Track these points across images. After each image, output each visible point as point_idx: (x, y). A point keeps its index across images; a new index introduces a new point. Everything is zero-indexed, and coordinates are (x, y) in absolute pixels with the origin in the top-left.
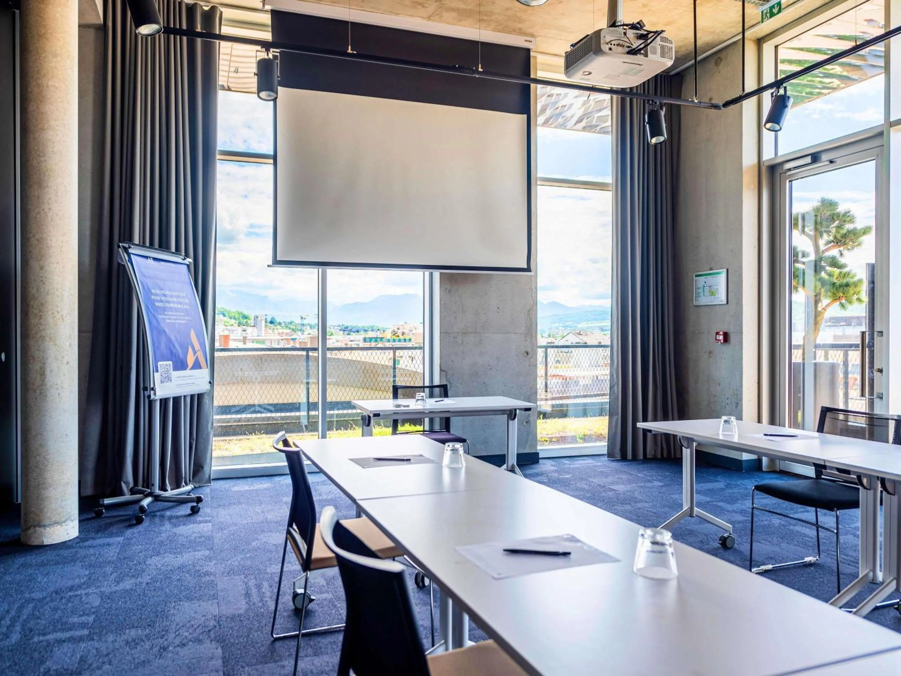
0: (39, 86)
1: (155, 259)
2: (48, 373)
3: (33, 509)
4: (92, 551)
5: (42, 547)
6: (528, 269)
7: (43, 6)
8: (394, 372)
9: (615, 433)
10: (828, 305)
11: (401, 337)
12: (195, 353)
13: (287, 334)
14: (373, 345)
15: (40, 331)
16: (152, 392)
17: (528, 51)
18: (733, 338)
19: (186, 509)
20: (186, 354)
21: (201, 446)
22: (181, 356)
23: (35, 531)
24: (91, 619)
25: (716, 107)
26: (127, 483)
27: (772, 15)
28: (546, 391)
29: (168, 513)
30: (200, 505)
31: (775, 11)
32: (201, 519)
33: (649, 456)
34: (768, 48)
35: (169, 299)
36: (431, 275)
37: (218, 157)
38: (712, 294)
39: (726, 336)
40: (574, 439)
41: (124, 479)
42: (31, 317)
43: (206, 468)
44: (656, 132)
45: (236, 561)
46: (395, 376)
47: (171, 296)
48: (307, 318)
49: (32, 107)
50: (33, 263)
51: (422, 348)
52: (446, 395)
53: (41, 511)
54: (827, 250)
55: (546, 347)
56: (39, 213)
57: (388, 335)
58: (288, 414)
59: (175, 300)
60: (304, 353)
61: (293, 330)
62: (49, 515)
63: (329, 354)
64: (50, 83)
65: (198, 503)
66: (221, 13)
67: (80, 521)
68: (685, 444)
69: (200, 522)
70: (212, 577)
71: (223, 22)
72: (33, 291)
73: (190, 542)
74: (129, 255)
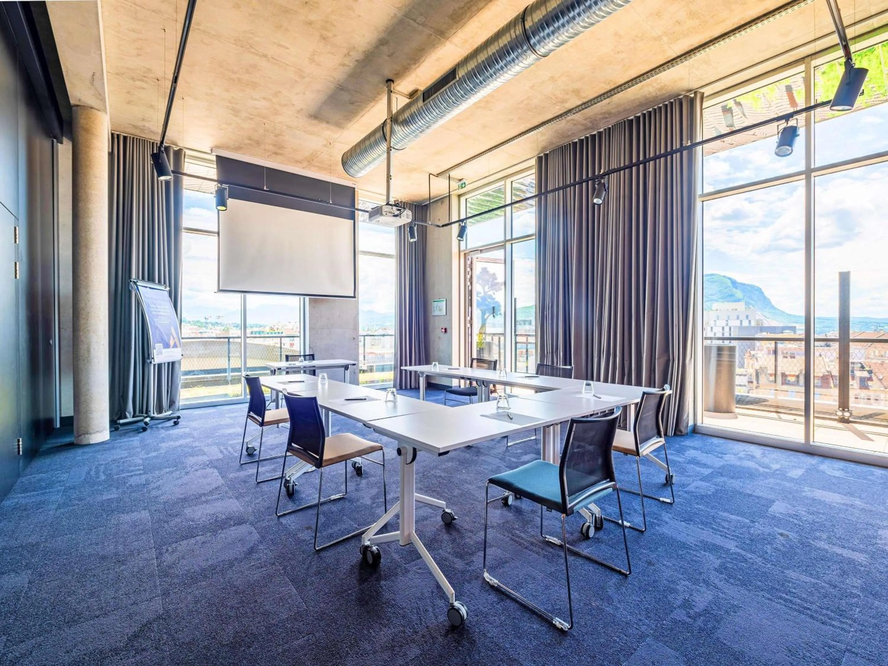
0: (86, 193)
1: (150, 288)
2: (92, 350)
3: (84, 425)
4: (122, 444)
5: (89, 445)
6: (354, 297)
7: (88, 150)
8: (281, 350)
9: (397, 377)
10: (489, 316)
11: (276, 331)
12: (174, 339)
13: (195, 329)
14: (258, 335)
15: (87, 327)
16: (153, 360)
17: (354, 188)
18: (448, 330)
19: (171, 423)
20: (169, 340)
21: (174, 391)
22: (167, 341)
23: (85, 437)
24: (142, 467)
25: (438, 226)
26: (129, 413)
27: (462, 188)
28: (364, 360)
29: (160, 426)
30: (179, 420)
31: (463, 186)
32: (180, 427)
33: (413, 387)
34: (463, 199)
35: (159, 310)
36: (304, 299)
37: (183, 231)
38: (440, 310)
39: (446, 329)
40: (378, 382)
41: (128, 410)
42: (81, 319)
43: (177, 404)
44: (412, 236)
45: (210, 441)
46: (281, 352)
47: (161, 308)
48: (210, 318)
49: (81, 205)
50: (83, 291)
51: (299, 337)
52: (313, 359)
53: (89, 425)
54: (488, 291)
55: (364, 336)
56: (86, 263)
57: (267, 330)
58: (217, 375)
59: (162, 310)
60: (227, 340)
61: (199, 326)
62: (93, 427)
63: (248, 340)
64: (93, 192)
65: (178, 419)
66: (185, 152)
67: (111, 432)
68: (420, 375)
69: (181, 428)
70: (199, 448)
71: (186, 157)
72: (82, 305)
73: (180, 436)
74: (137, 286)
